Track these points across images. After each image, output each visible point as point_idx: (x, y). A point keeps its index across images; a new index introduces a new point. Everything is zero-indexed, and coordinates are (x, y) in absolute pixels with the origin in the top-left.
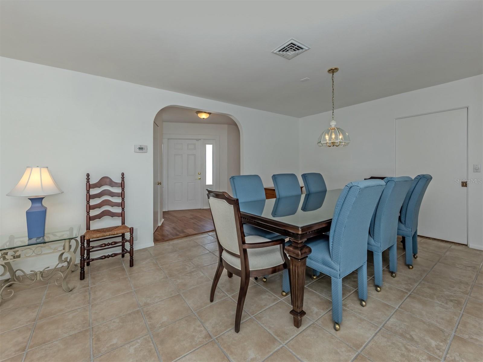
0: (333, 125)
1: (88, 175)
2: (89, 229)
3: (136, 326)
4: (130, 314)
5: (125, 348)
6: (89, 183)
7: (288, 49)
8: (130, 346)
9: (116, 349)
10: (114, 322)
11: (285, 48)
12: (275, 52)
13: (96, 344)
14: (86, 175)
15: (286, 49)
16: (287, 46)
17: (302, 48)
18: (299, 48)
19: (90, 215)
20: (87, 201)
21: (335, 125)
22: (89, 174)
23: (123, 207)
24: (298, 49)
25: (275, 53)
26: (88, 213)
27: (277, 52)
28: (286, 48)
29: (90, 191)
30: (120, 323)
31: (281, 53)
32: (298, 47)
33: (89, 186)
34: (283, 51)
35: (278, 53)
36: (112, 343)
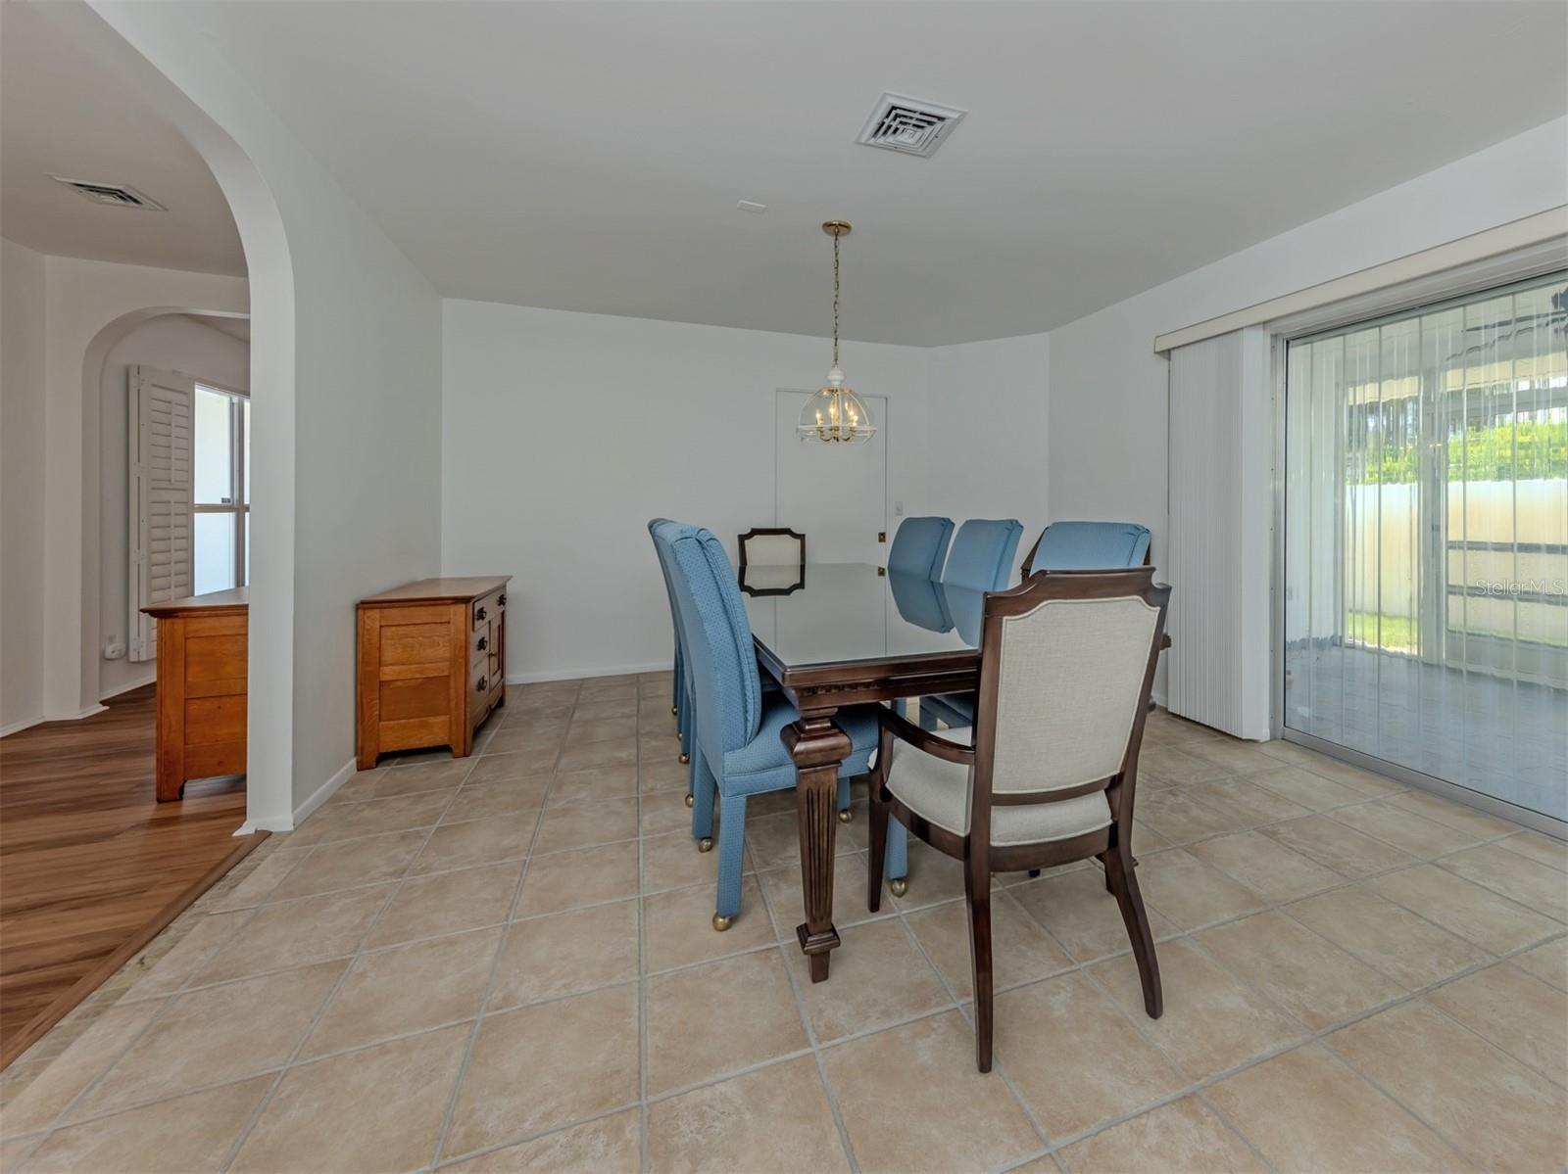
0: (835, 380)
7: (894, 124)
11: (883, 123)
12: (863, 140)
15: (889, 127)
16: (887, 116)
17: (941, 119)
18: (927, 120)
21: (842, 381)
24: (930, 123)
25: (865, 144)
27: (868, 140)
28: (887, 121)
31: (881, 140)
32: (921, 114)
34: (885, 132)
35: (872, 141)
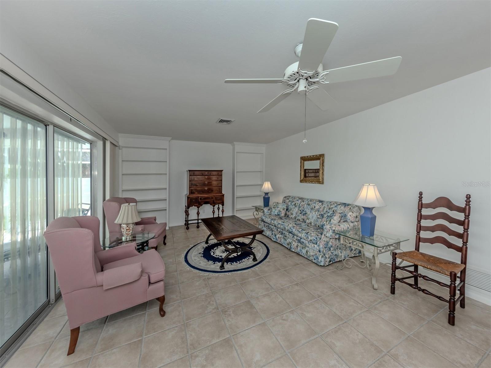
1: (421, 194)
2: (418, 251)
3: (361, 356)
4: (372, 345)
5: (334, 356)
6: (422, 202)
8: (336, 359)
9: (331, 348)
10: (357, 335)
13: (332, 332)
14: (419, 193)
19: (420, 236)
20: (418, 221)
22: (422, 192)
23: (465, 241)
26: (418, 233)
29: (422, 211)
30: (358, 341)
33: (421, 206)
36: (335, 343)
